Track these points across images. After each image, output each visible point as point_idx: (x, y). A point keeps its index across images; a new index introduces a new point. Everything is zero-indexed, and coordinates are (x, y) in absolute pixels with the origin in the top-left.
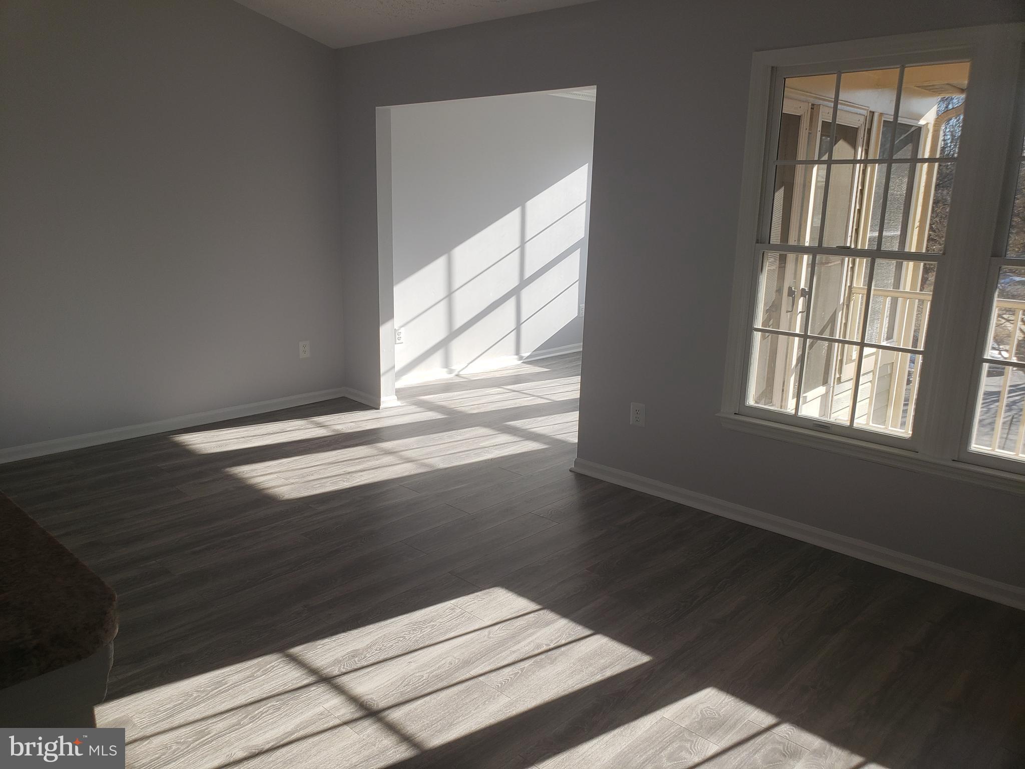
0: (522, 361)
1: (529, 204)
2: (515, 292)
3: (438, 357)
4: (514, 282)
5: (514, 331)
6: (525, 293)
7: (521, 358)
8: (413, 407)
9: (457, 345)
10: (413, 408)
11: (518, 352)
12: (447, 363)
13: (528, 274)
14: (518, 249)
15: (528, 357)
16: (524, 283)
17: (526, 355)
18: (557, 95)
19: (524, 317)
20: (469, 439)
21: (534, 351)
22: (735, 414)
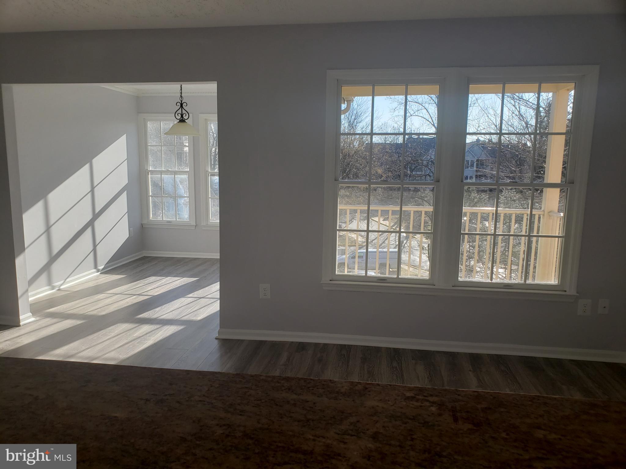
0: (99, 273)
1: (94, 161)
2: (91, 224)
3: (43, 278)
4: (89, 217)
5: (92, 253)
6: (97, 223)
7: (98, 271)
8: (48, 319)
9: (56, 267)
10: (48, 321)
11: (96, 267)
12: (50, 283)
13: (97, 210)
14: (90, 193)
15: (103, 269)
16: (96, 216)
17: (101, 268)
18: (104, 86)
19: (97, 241)
20: (121, 334)
21: (106, 264)
22: (330, 280)
